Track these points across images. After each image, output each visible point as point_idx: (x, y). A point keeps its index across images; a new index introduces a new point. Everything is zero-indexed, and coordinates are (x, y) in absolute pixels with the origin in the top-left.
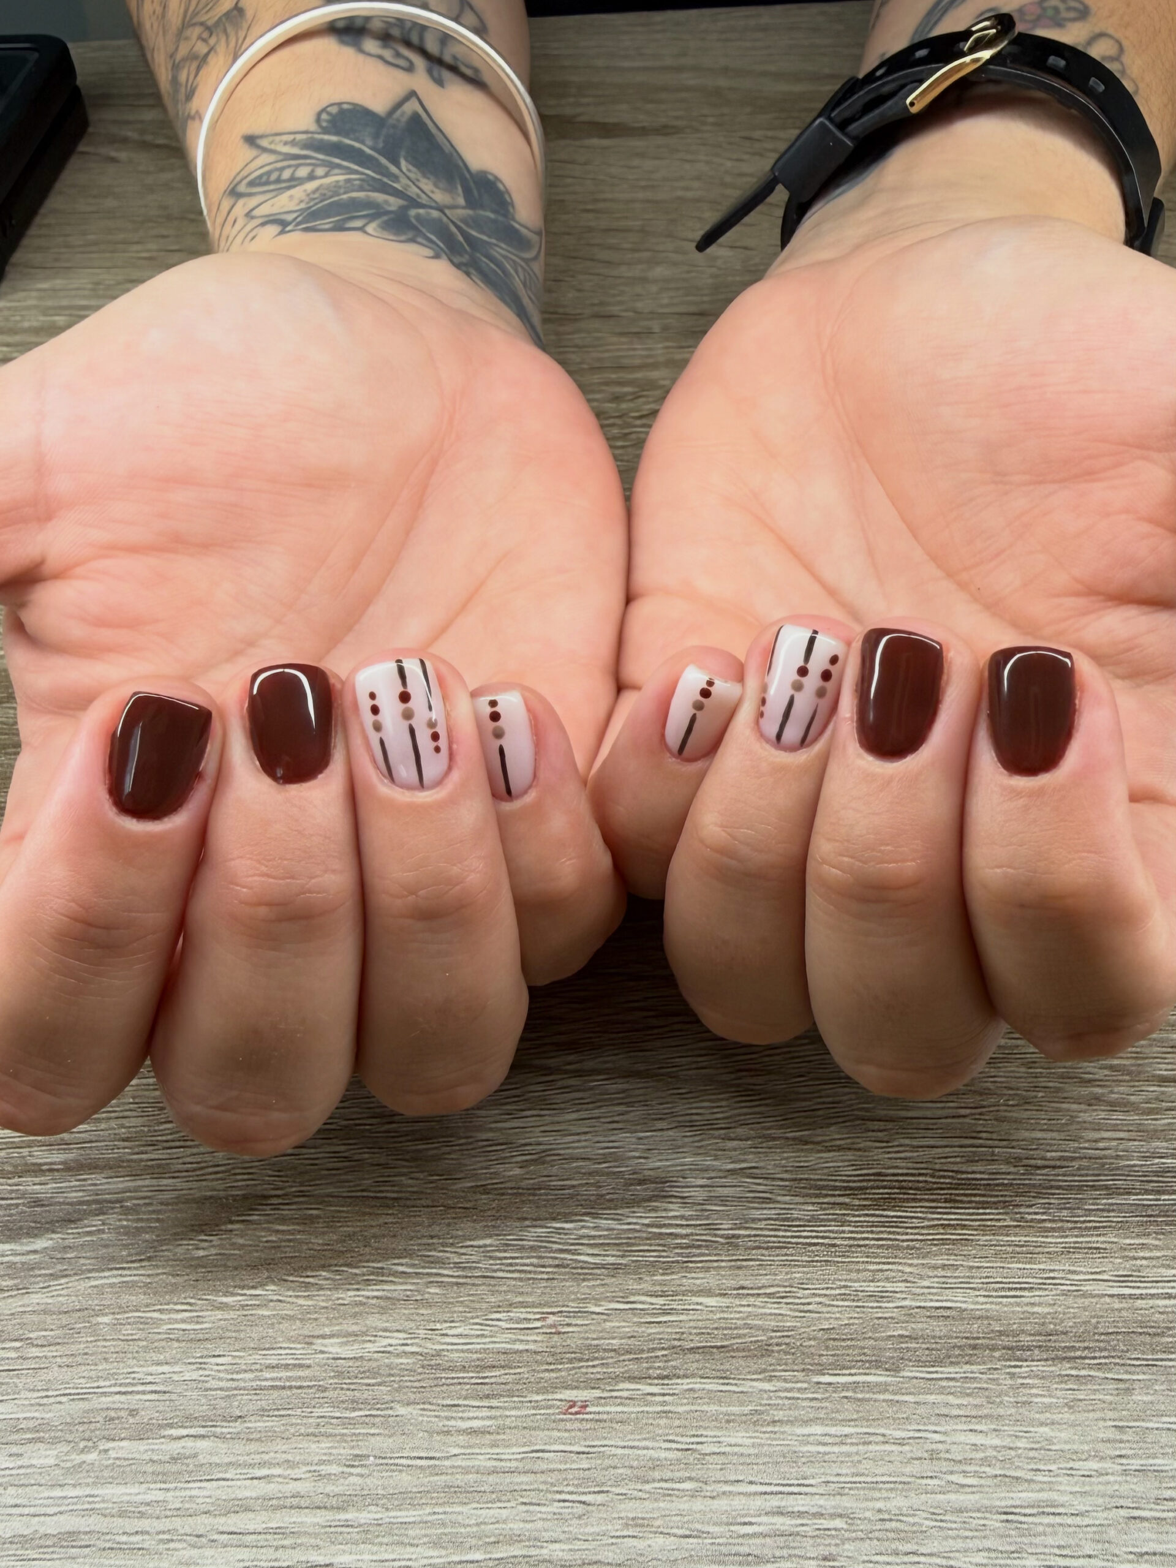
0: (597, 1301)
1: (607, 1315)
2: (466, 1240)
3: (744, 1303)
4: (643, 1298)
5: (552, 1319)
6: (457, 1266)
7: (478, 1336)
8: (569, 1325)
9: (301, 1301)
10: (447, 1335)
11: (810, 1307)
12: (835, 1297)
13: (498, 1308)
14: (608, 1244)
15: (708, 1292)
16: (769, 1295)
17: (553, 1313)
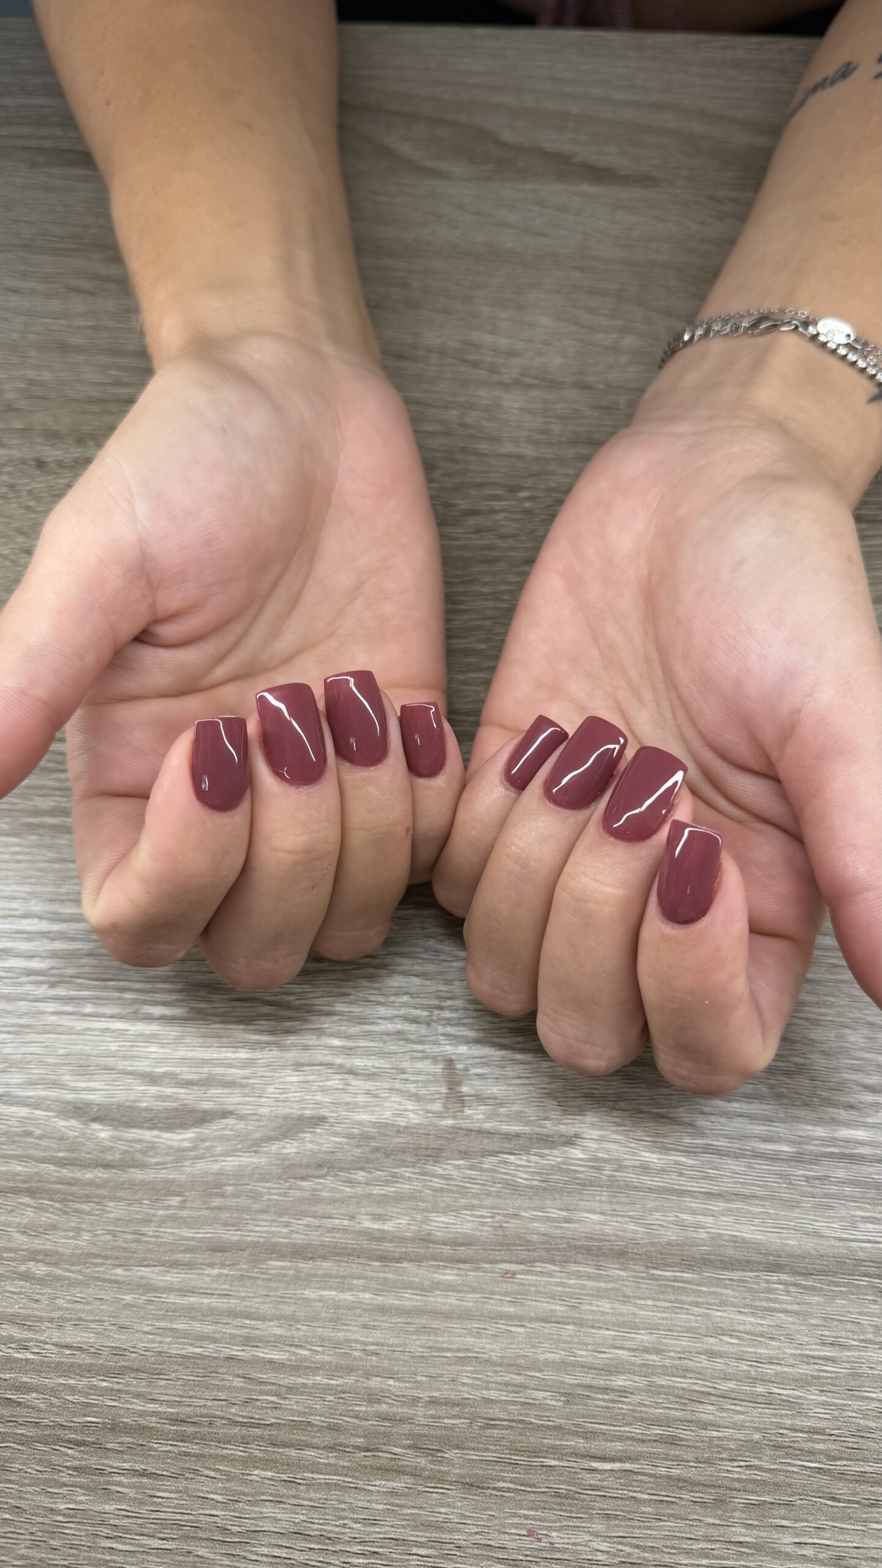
0: (525, 1209)
1: (533, 1220)
2: (447, 1160)
3: (615, 1219)
4: (553, 1210)
5: (498, 1218)
6: (442, 1177)
7: (453, 1224)
8: (508, 1222)
9: (347, 1189)
10: (435, 1221)
11: (654, 1227)
12: (670, 1222)
13: (466, 1208)
14: (535, 1172)
15: (594, 1212)
16: (630, 1217)
17: (499, 1214)
